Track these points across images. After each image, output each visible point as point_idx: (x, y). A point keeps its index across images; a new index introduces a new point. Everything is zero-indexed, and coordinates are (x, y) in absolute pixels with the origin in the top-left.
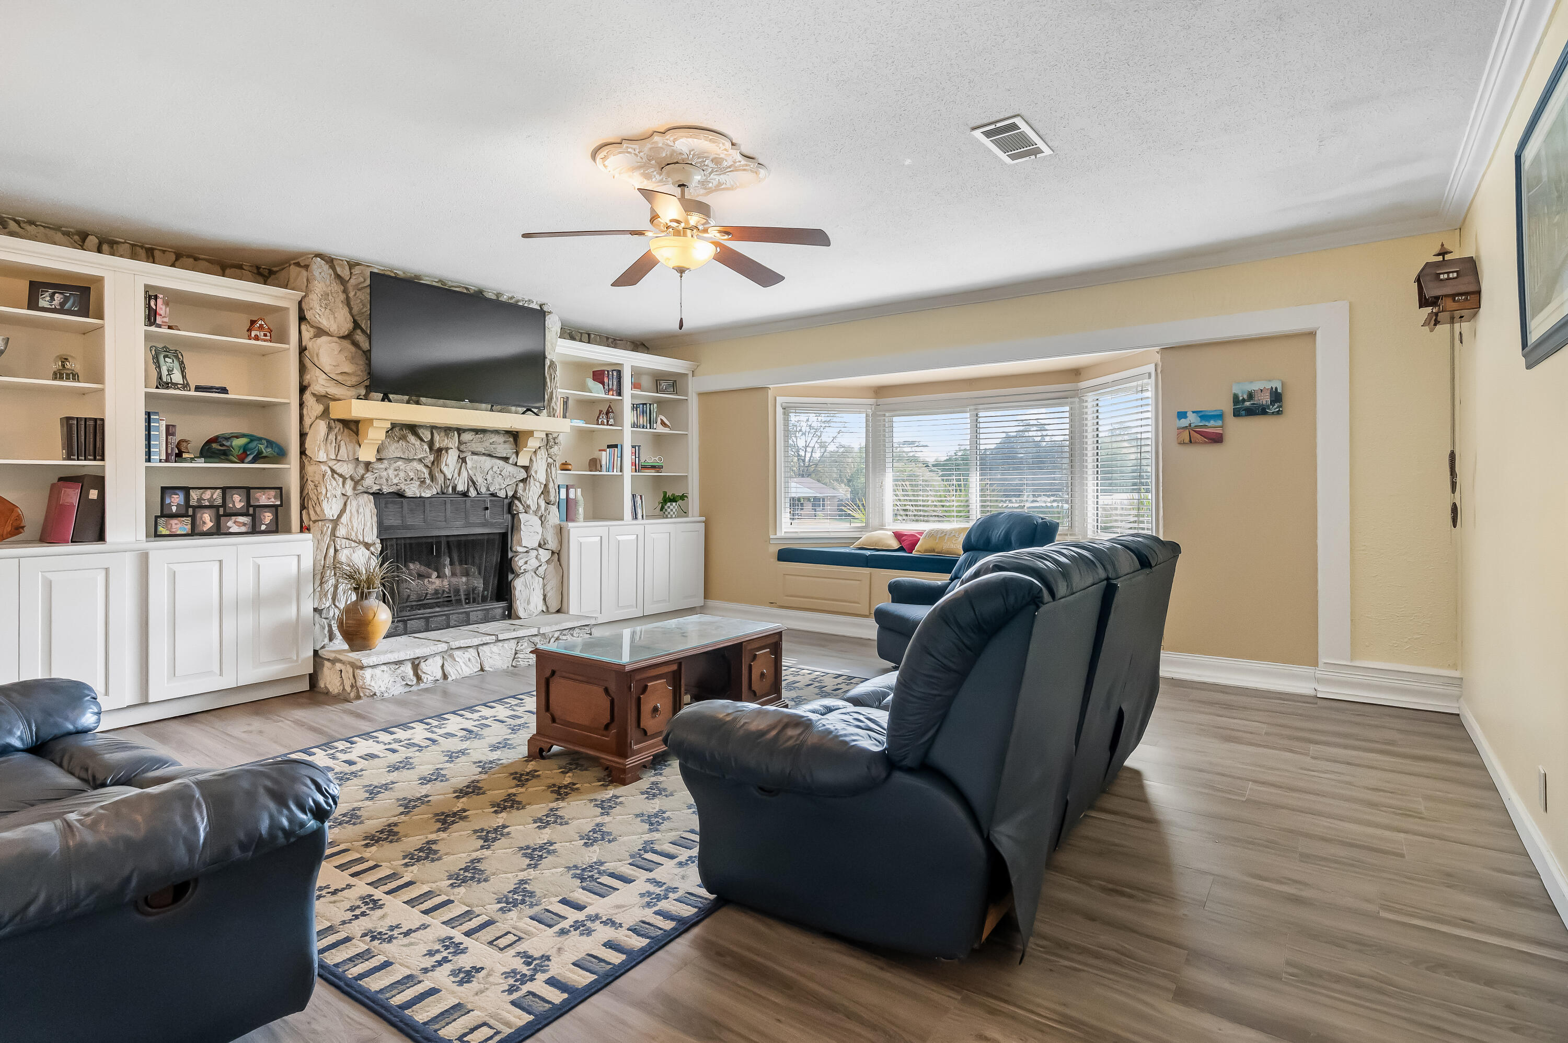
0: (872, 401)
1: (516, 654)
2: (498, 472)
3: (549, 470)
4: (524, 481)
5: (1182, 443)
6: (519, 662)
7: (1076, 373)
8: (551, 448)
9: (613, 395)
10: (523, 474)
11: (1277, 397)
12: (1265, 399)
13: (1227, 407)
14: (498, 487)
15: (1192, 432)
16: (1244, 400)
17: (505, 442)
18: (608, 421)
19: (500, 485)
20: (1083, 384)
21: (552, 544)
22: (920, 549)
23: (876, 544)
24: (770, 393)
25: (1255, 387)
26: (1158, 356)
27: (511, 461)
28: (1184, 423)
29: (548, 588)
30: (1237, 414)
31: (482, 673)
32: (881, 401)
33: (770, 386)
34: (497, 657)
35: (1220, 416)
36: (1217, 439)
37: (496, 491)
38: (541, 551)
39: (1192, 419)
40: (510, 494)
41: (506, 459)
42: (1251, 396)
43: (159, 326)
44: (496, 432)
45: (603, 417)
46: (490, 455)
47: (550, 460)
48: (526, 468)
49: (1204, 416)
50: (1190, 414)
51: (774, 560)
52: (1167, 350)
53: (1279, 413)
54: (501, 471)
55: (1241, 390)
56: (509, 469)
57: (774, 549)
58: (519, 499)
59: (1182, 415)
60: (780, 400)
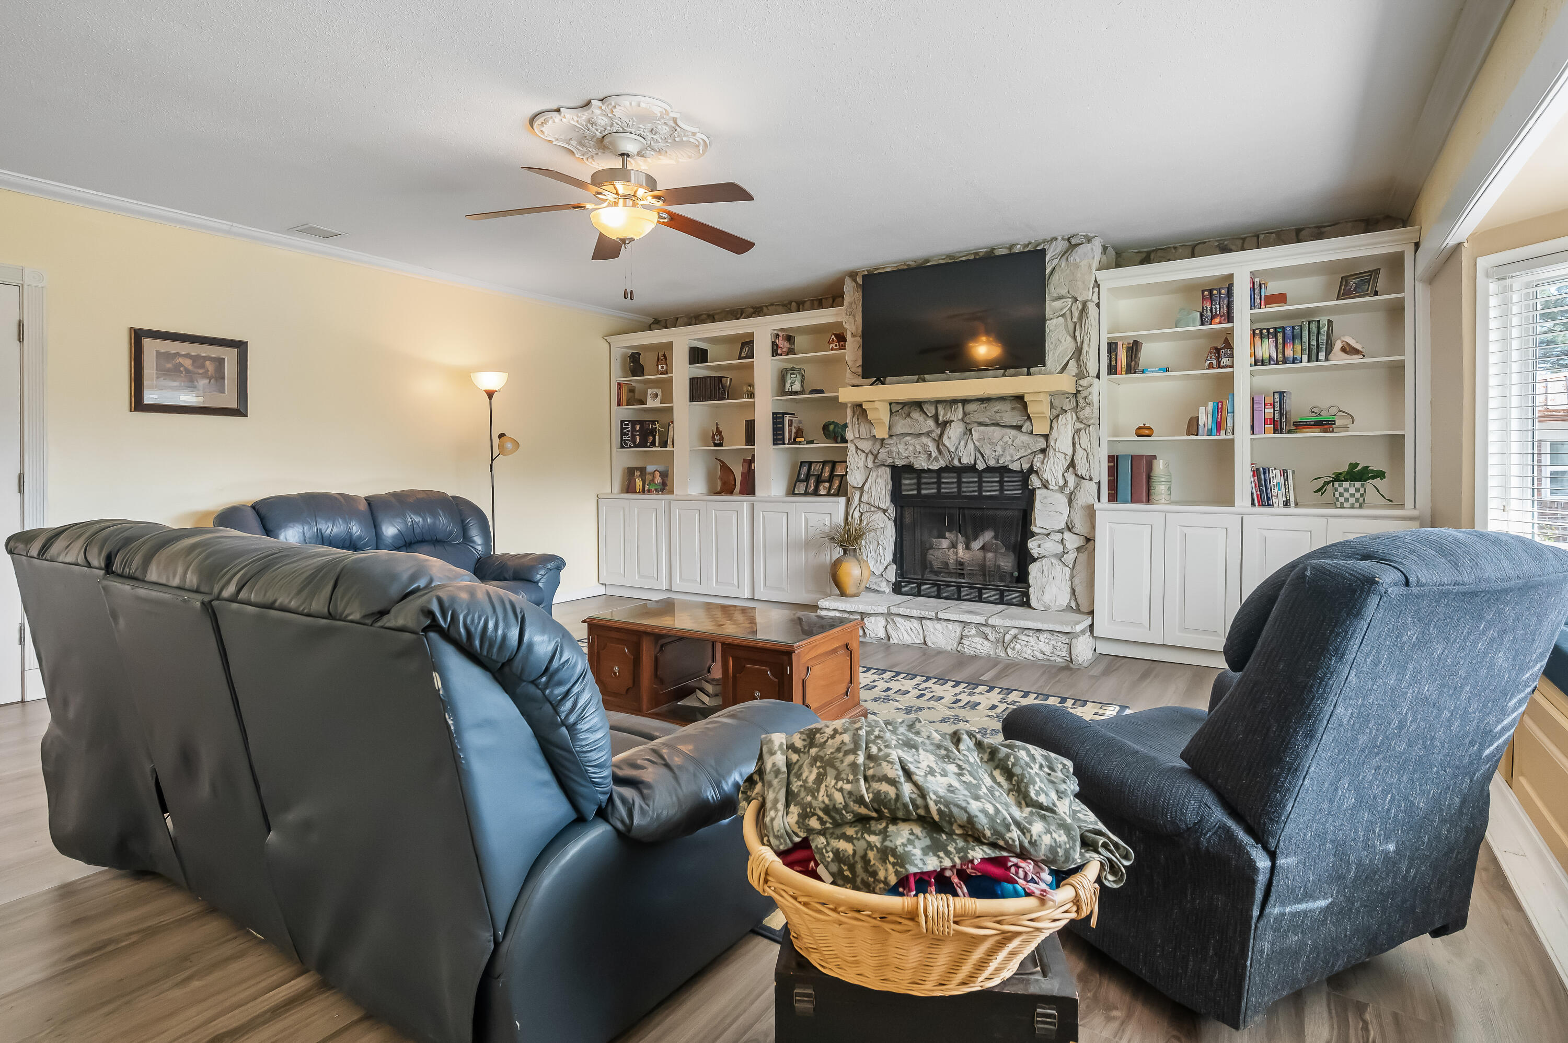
2: (1010, 442)
3: (1076, 437)
4: (1043, 451)
8: (1082, 409)
9: (1220, 323)
10: (1042, 443)
14: (1009, 458)
17: (1013, 409)
19: (1012, 457)
21: (1080, 527)
27: (1024, 429)
29: (1076, 581)
37: (1006, 464)
38: (1067, 535)
40: (1026, 466)
41: (1018, 428)
43: (781, 355)
44: (1002, 399)
46: (998, 425)
47: (1078, 425)
48: (1046, 437)
54: (1013, 441)
56: (1023, 438)
58: (1037, 472)
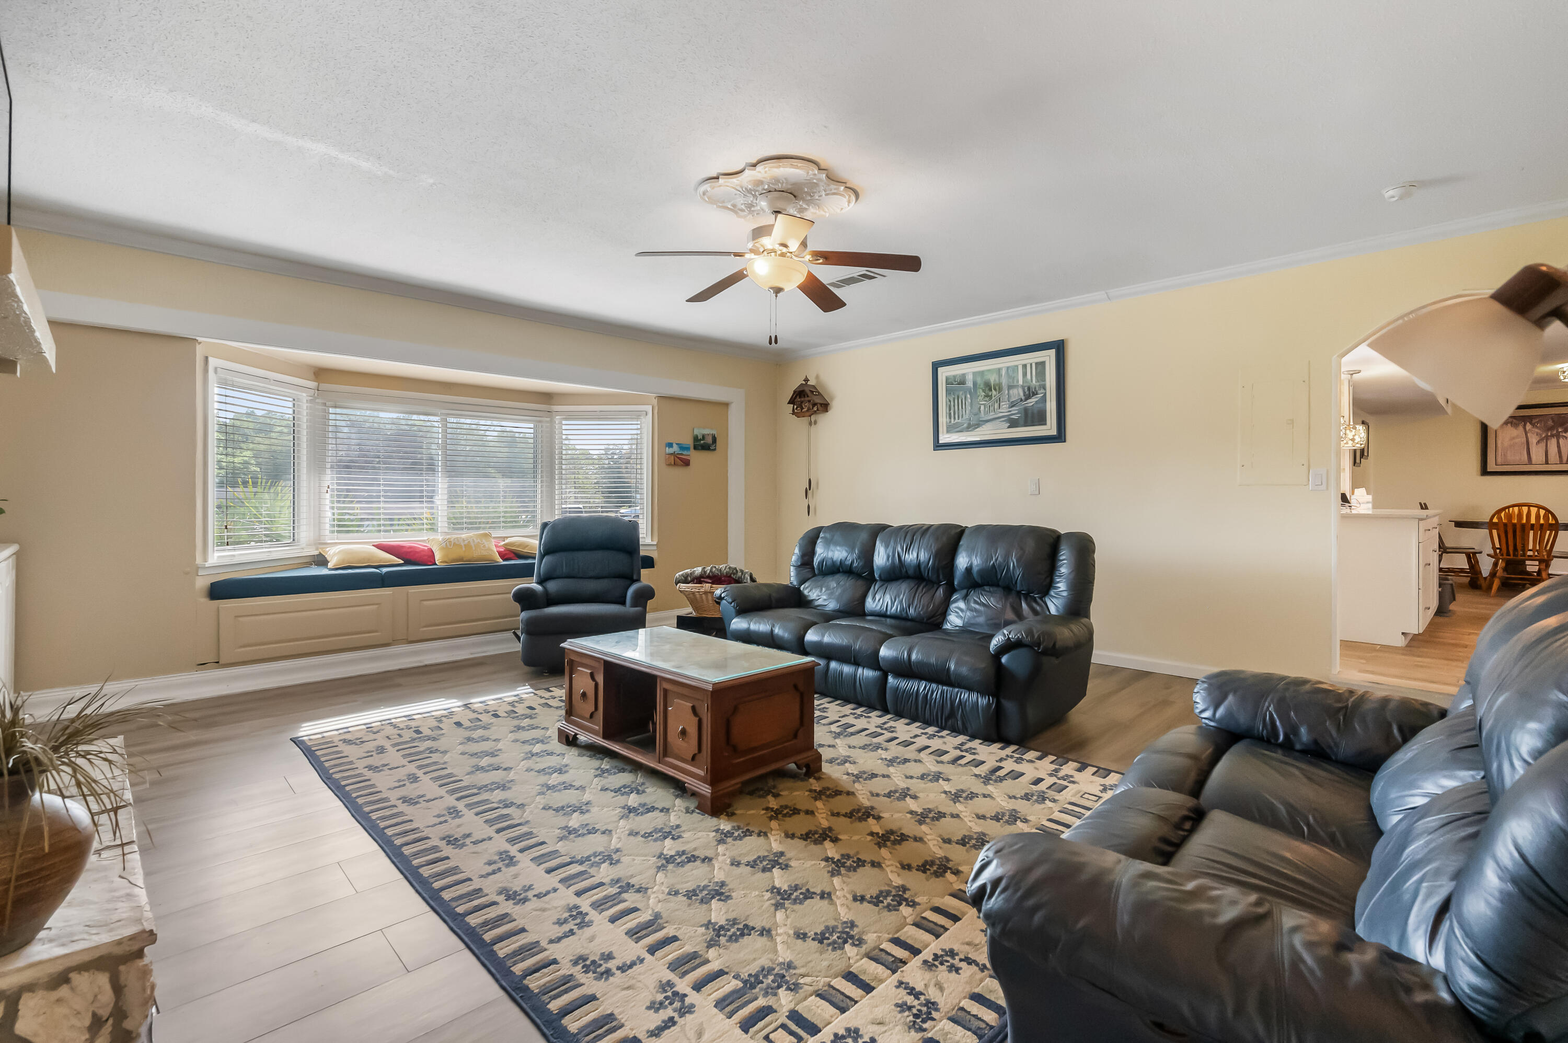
0: (312, 384)
5: (670, 465)
7: (547, 397)
11: (714, 440)
12: (709, 440)
13: (689, 441)
15: (676, 459)
16: (700, 440)
20: (556, 408)
22: (446, 560)
24: (200, 351)
25: (706, 432)
26: (655, 402)
28: (671, 450)
30: (695, 448)
32: (324, 386)
33: (200, 339)
35: (688, 449)
36: (686, 463)
39: (675, 448)
42: (704, 437)
49: (682, 447)
50: (675, 445)
51: (205, 601)
52: (662, 398)
53: (715, 450)
55: (699, 432)
57: (202, 583)
59: (670, 445)
60: (213, 362)
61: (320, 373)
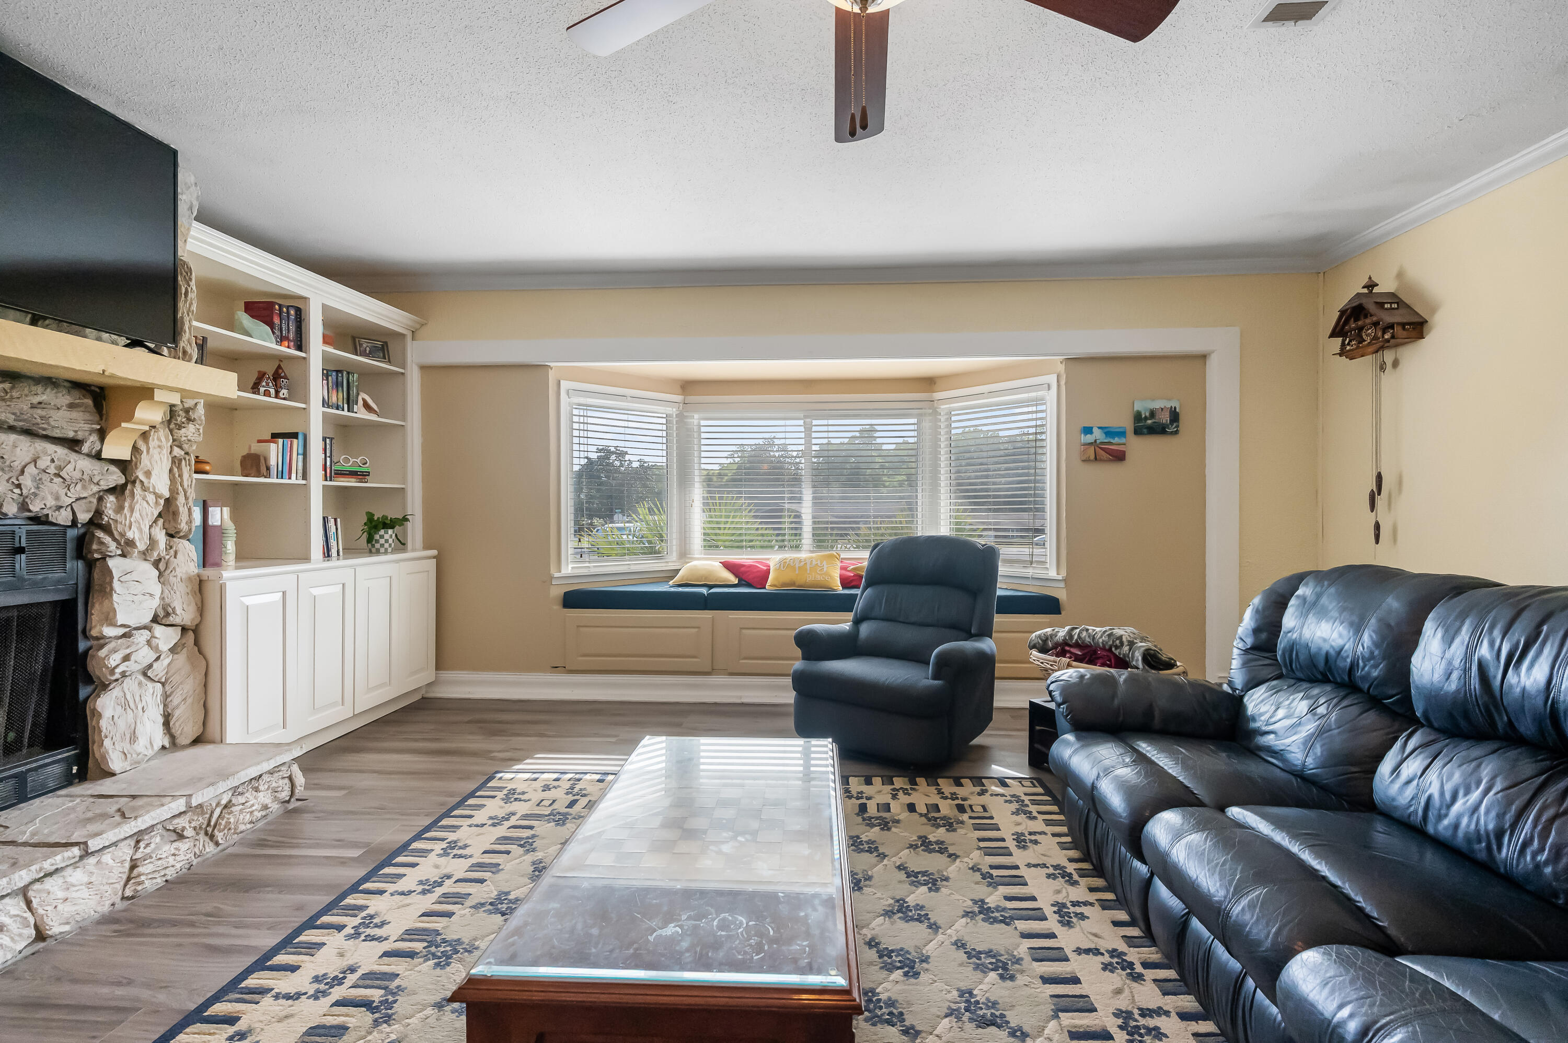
0: (679, 398)
1: (133, 867)
2: (52, 470)
3: (176, 470)
4: (117, 490)
5: (1086, 461)
6: (142, 883)
7: (929, 383)
8: (180, 427)
9: (288, 347)
10: (115, 477)
11: (1175, 416)
12: (1165, 418)
13: (1127, 424)
14: (51, 502)
15: (1097, 449)
16: (1146, 418)
17: (71, 406)
18: (277, 392)
19: (57, 498)
20: (938, 395)
21: (184, 613)
22: (776, 583)
23: (706, 578)
24: (551, 374)
25: (1157, 405)
26: (1061, 368)
27: (85, 448)
28: (1089, 438)
29: (176, 700)
30: (1138, 432)
31: (41, 945)
32: (691, 399)
33: (551, 364)
34: (84, 893)
35: (1122, 434)
36: (1119, 457)
37: (45, 512)
38: (159, 630)
39: (1098, 435)
40: (84, 517)
41: (73, 444)
42: (1153, 414)
44: (49, 381)
45: (267, 384)
46: (28, 432)
47: (177, 452)
48: (123, 465)
49: (1108, 432)
50: (1095, 430)
51: (557, 608)
52: (1073, 361)
53: (1176, 432)
54: (60, 468)
55: (1144, 406)
56: (80, 464)
57: (557, 592)
58: (107, 529)
59: (1088, 430)
60: (565, 385)
61: (688, 386)
